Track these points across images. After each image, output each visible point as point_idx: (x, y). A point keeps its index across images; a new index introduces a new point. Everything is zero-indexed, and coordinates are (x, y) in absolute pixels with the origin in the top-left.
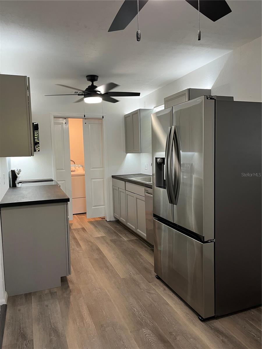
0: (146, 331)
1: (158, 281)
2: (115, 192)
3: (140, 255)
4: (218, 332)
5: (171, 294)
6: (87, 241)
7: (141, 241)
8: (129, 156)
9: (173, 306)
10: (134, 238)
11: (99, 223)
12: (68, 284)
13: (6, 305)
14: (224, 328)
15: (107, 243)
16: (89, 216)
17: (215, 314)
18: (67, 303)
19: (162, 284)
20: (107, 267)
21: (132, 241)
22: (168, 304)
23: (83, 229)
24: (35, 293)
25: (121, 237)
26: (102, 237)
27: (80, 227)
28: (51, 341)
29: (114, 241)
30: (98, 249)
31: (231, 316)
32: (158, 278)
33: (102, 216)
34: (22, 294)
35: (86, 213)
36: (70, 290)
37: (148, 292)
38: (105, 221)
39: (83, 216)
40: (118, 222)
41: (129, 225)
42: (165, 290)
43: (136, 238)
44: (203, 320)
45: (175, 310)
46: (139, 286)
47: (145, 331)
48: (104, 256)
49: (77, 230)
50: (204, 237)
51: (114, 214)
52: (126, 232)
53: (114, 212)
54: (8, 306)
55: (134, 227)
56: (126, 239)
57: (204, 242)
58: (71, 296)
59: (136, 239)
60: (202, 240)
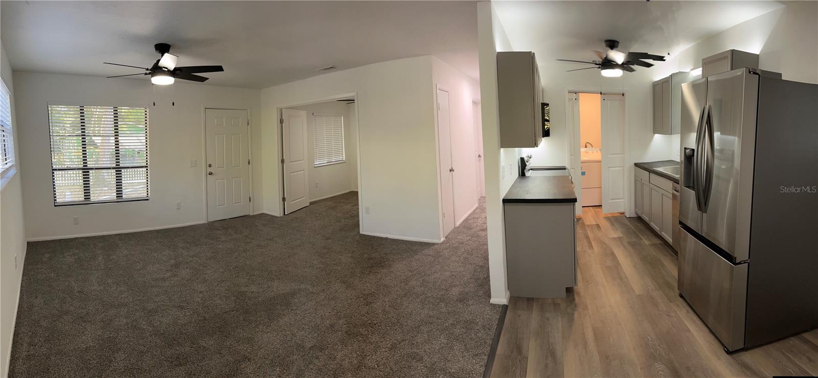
0: (659, 366)
1: (681, 300)
2: (638, 184)
3: (663, 265)
4: (745, 367)
5: (695, 318)
6: (601, 243)
7: (666, 247)
8: (657, 137)
9: (695, 334)
10: (658, 241)
11: (617, 220)
12: (573, 296)
13: (507, 306)
14: (754, 362)
15: (624, 247)
16: (605, 210)
17: (744, 345)
18: (571, 321)
19: (685, 304)
20: (621, 278)
21: (654, 245)
22: (689, 331)
23: (598, 226)
24: (538, 299)
25: (641, 239)
26: (619, 238)
27: (594, 223)
28: (546, 366)
29: (633, 245)
30: (613, 254)
31: (765, 347)
32: (681, 296)
33: (622, 211)
34: (524, 298)
35: (601, 206)
36: (576, 304)
37: (667, 315)
38: (624, 218)
39: (598, 209)
40: (639, 219)
41: (653, 225)
42: (688, 312)
43: (660, 242)
44: (729, 353)
45: (698, 339)
46: (657, 307)
47: (657, 366)
48: (619, 264)
49: (591, 226)
50: (735, 258)
51: (635, 210)
52: (648, 233)
53: (636, 207)
54: (509, 308)
55: (658, 229)
56: (647, 242)
57: (735, 264)
58: (576, 312)
59: (660, 244)
60: (734, 261)
